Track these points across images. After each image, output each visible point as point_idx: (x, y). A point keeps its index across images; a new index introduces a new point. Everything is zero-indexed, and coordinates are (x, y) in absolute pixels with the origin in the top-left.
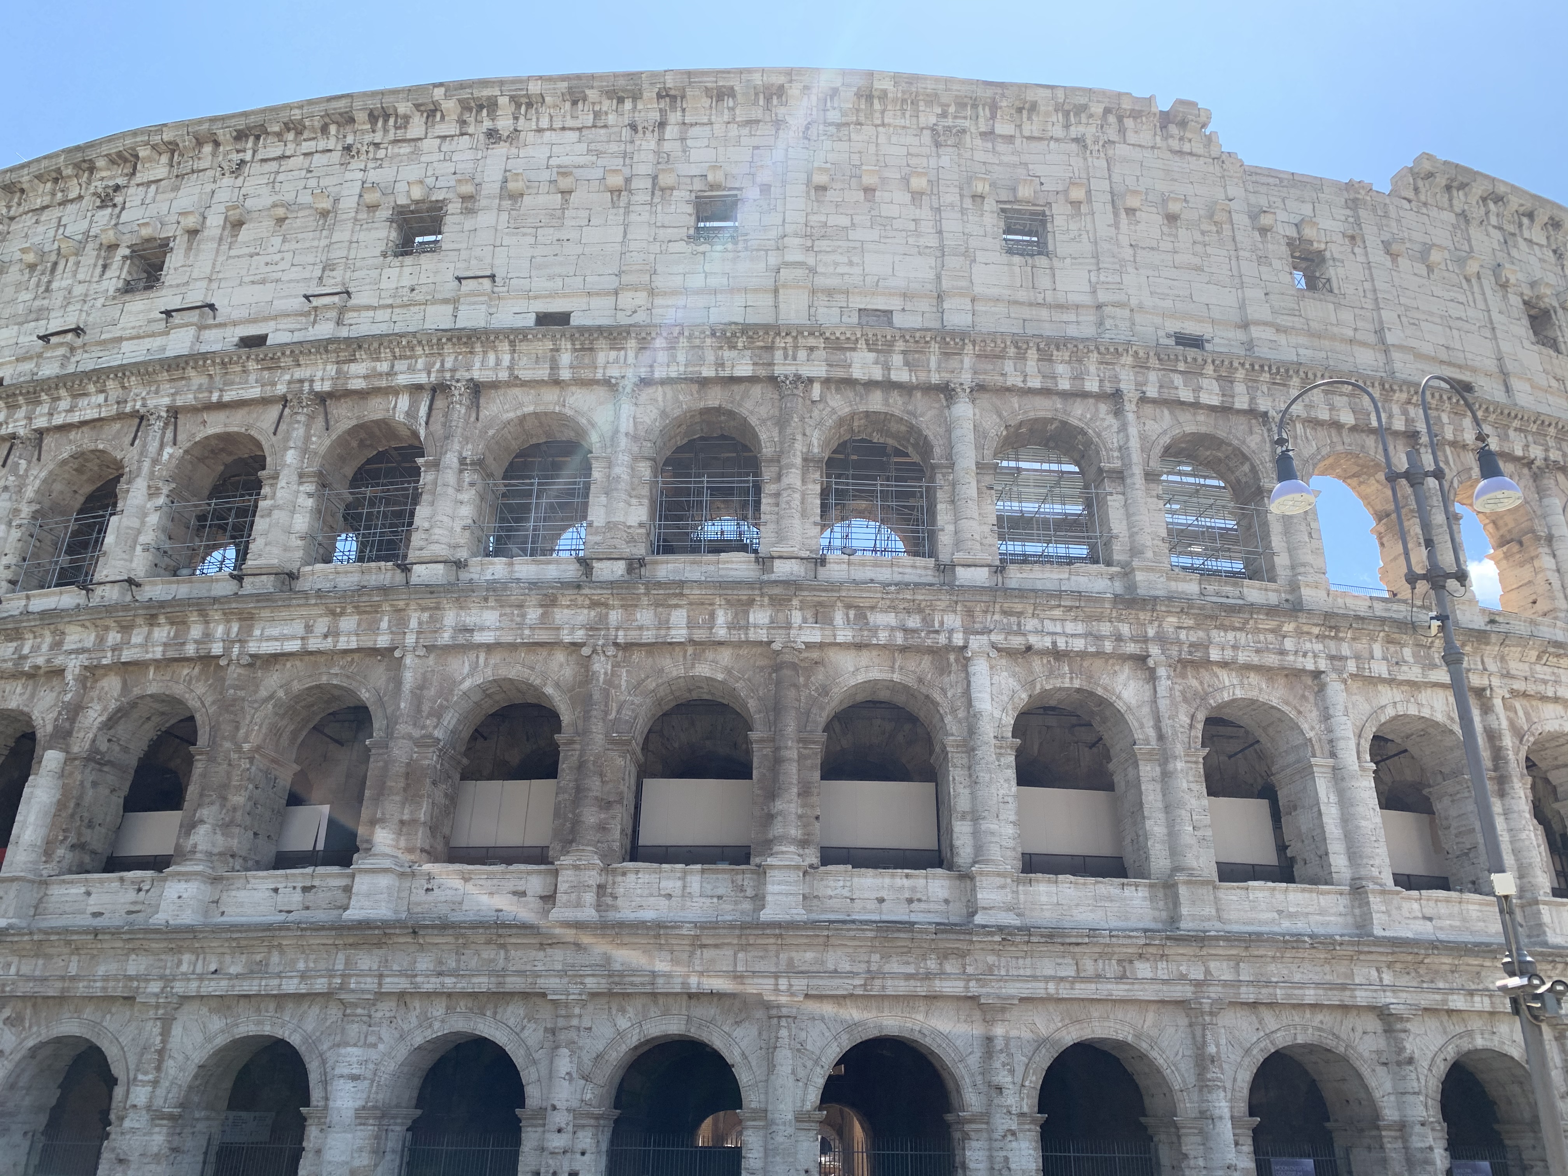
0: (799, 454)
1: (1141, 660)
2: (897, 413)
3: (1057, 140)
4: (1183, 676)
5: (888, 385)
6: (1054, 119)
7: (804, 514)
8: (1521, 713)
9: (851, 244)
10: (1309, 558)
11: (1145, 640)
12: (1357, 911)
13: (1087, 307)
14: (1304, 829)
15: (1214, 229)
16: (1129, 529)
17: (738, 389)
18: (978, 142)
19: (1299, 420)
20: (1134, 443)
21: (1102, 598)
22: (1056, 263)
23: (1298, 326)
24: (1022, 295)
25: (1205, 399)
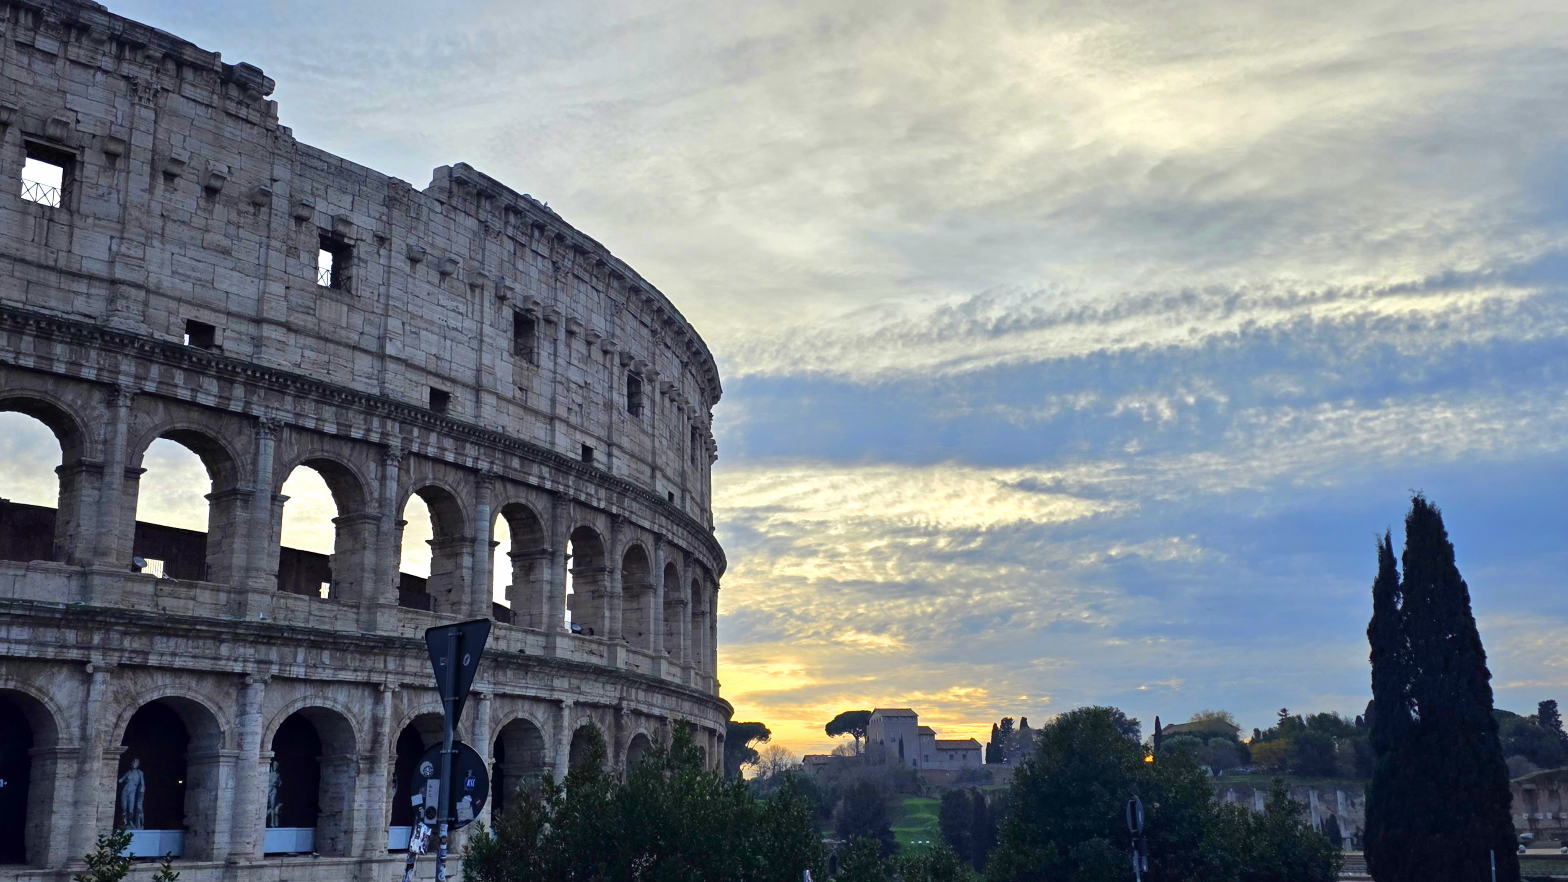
1: (79, 667)
3: (106, 72)
4: (119, 679)
6: (106, 48)
11: (89, 647)
13: (101, 279)
15: (251, 209)
16: (97, 527)
18: (13, 53)
19: (287, 425)
20: (121, 440)
21: (54, 611)
22: (78, 221)
23: (310, 326)
24: (31, 253)
25: (202, 399)
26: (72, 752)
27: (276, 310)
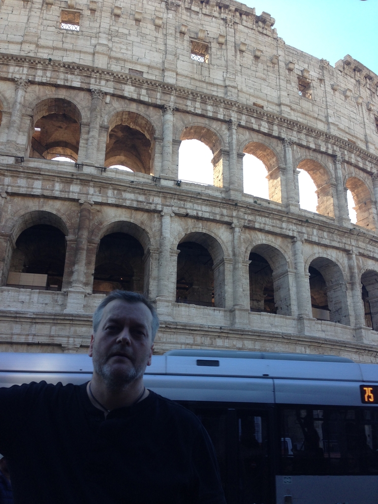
0: (98, 123)
1: (229, 224)
2: (142, 114)
3: (216, 18)
4: (245, 233)
5: (139, 102)
6: (215, 9)
7: (98, 150)
8: (361, 262)
9: (128, 42)
10: (294, 195)
11: (232, 217)
12: (299, 327)
13: (221, 86)
14: (282, 296)
15: (272, 66)
16: (230, 174)
17: (73, 92)
18: (184, 11)
19: (295, 143)
22: (211, 66)
23: (299, 109)
24: (196, 76)
25: (262, 129)
26: (230, 260)
27: (286, 101)
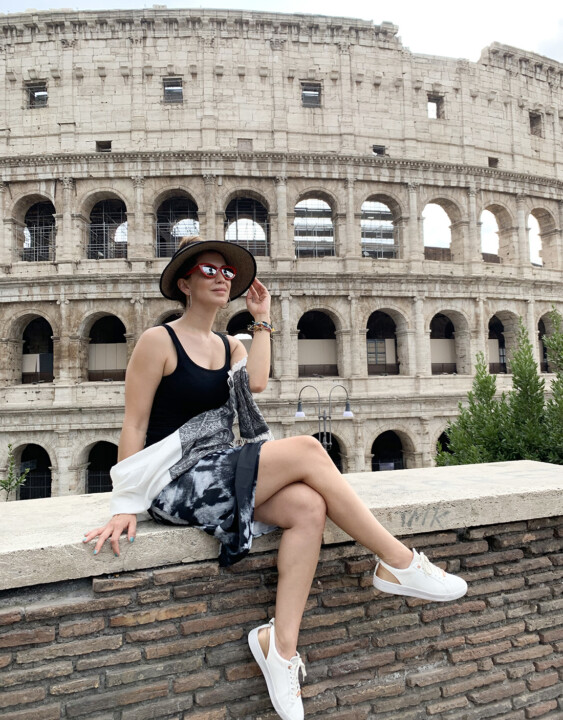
0: (213, 211)
1: (346, 297)
2: (255, 190)
3: (328, 44)
4: (362, 302)
6: (327, 33)
8: (490, 307)
9: (234, 105)
11: (348, 289)
12: (416, 386)
13: (336, 135)
14: (403, 353)
15: (395, 89)
16: (347, 241)
17: (187, 181)
18: (292, 46)
19: (421, 185)
20: (351, 202)
21: (332, 275)
23: (427, 138)
24: (309, 130)
25: (383, 179)
26: (348, 332)
27: (411, 134)
